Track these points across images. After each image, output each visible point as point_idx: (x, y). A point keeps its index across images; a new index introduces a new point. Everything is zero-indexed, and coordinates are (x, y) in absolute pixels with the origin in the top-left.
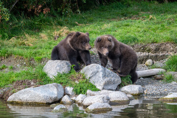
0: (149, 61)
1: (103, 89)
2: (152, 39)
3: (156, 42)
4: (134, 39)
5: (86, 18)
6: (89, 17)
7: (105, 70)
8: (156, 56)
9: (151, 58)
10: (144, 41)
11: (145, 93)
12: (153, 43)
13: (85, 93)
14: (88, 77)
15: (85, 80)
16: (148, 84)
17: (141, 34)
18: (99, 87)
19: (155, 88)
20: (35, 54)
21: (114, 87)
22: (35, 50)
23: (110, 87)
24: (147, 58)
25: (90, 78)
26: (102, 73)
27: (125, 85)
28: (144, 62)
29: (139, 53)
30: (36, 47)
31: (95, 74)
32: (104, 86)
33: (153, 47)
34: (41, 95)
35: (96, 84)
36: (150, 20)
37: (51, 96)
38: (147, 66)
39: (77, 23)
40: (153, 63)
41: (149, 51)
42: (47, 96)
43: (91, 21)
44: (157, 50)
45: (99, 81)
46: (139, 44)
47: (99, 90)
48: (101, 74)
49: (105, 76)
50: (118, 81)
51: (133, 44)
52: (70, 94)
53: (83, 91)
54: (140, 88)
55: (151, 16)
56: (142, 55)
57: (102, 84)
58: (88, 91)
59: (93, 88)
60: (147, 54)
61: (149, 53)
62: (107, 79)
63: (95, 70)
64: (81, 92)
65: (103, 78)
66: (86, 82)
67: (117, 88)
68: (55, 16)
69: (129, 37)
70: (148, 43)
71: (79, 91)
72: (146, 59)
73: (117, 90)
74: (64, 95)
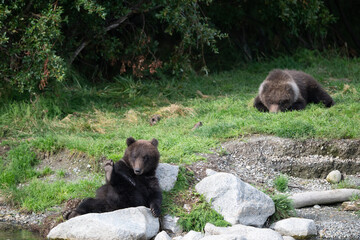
0: (334, 174)
1: (238, 222)
2: (344, 130)
3: (350, 137)
4: (307, 129)
5: (220, 84)
6: (226, 82)
7: (243, 186)
8: (350, 164)
9: (339, 167)
10: (327, 134)
11: (321, 235)
12: (344, 137)
13: (201, 229)
14: (209, 198)
15: (203, 205)
16: (327, 218)
17: (323, 120)
18: (228, 219)
19: (341, 226)
20: (110, 148)
21: (261, 220)
22: (110, 142)
23: (251, 220)
24: (332, 167)
25: (213, 200)
26: (237, 191)
27: (282, 218)
28: (324, 175)
29: (316, 156)
30: (113, 136)
31: (224, 191)
32: (240, 217)
33: (343, 146)
34: (114, 229)
35: (223, 214)
36: (345, 93)
37: (132, 232)
38: (331, 182)
39: (200, 93)
40: (342, 178)
41: (335, 153)
42: (125, 232)
43: (229, 91)
44: (351, 152)
45: (229, 208)
46: (316, 140)
47: (229, 225)
48: (234, 194)
49: (243, 197)
50: (268, 208)
51: (305, 138)
52: (173, 229)
53: (198, 225)
54: (311, 224)
55: (347, 86)
56: (321, 160)
57: (237, 212)
58: (208, 226)
59: (219, 221)
60: (331, 160)
61: (335, 157)
62: (246, 204)
63: (224, 185)
64: (193, 227)
65: (238, 201)
66: (205, 208)
67: (265, 223)
68: (160, 79)
69: (298, 124)
70: (335, 138)
71: (189, 224)
72: (329, 170)
73: (265, 226)
74: (160, 230)
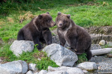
0: (102, 42)
1: (62, 65)
2: (105, 22)
3: (108, 25)
4: (90, 22)
5: (48, 4)
6: (50, 3)
7: (63, 49)
8: (109, 37)
9: (104, 39)
10: (98, 24)
11: (99, 69)
12: (106, 25)
13: (46, 68)
14: (49, 55)
15: (46, 58)
16: (101, 61)
17: (96, 18)
18: (58, 64)
19: (107, 65)
20: (3, 35)
21: (72, 64)
22: (2, 32)
23: (68, 64)
24: (101, 38)
25: (51, 56)
26: (61, 51)
27: (81, 62)
28: (98, 42)
29: (94, 34)
30: (4, 29)
31: (55, 52)
32: (63, 63)
33: (106, 29)
34: (8, 71)
35: (56, 61)
36: (104, 5)
37: (16, 72)
38: (101, 45)
39: (39, 8)
40: (106, 43)
41: (102, 32)
42: (13, 72)
43: (52, 7)
44: (109, 32)
45: (59, 59)
46: (94, 27)
47: (58, 66)
48: (60, 53)
49: (64, 54)
50: (75, 58)
51: (89, 26)
52: (33, 69)
53: (44, 67)
54: (94, 64)
55: (104, 3)
56: (96, 36)
57: (61, 61)
58: (49, 67)
59: (54, 65)
60: (101, 35)
61: (102, 34)
62: (65, 57)
63: (55, 49)
64: (42, 68)
65: (62, 56)
66: (47, 59)
67: (74, 65)
68: (21, 3)
69: (85, 21)
70: (102, 26)
71: (41, 67)
72: (100, 40)
73: (74, 66)
74: (28, 71)
